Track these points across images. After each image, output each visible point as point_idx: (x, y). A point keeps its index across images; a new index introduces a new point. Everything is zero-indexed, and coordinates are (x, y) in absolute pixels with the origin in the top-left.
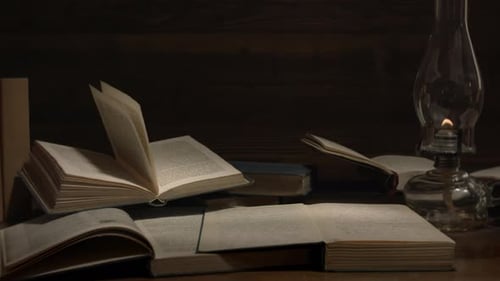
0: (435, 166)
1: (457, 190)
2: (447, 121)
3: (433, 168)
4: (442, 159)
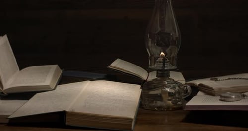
3: (156, 78)
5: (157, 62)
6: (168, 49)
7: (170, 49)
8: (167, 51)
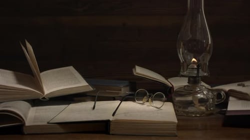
0: (188, 83)
1: (199, 95)
2: (194, 60)
3: (188, 84)
4: (192, 79)
5: (190, 68)
6: (201, 56)
7: (203, 57)
8: (200, 58)
